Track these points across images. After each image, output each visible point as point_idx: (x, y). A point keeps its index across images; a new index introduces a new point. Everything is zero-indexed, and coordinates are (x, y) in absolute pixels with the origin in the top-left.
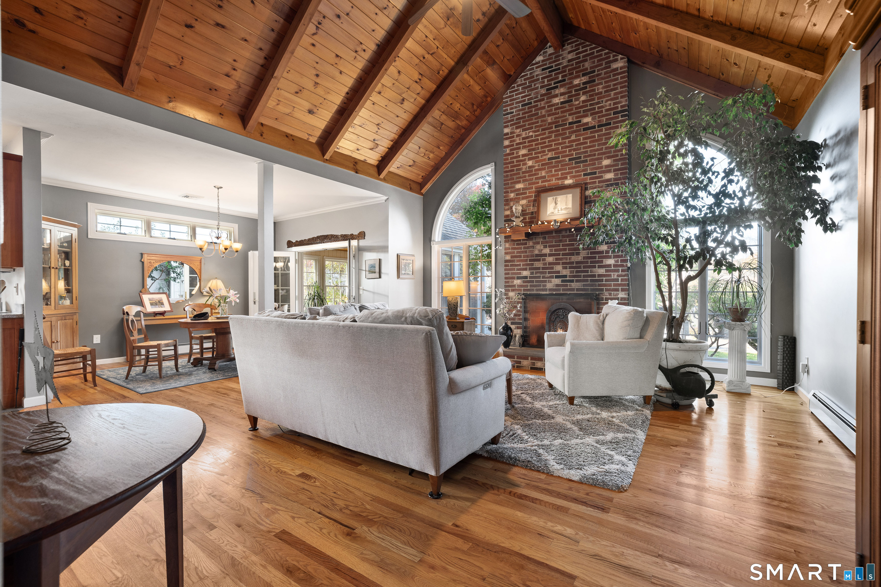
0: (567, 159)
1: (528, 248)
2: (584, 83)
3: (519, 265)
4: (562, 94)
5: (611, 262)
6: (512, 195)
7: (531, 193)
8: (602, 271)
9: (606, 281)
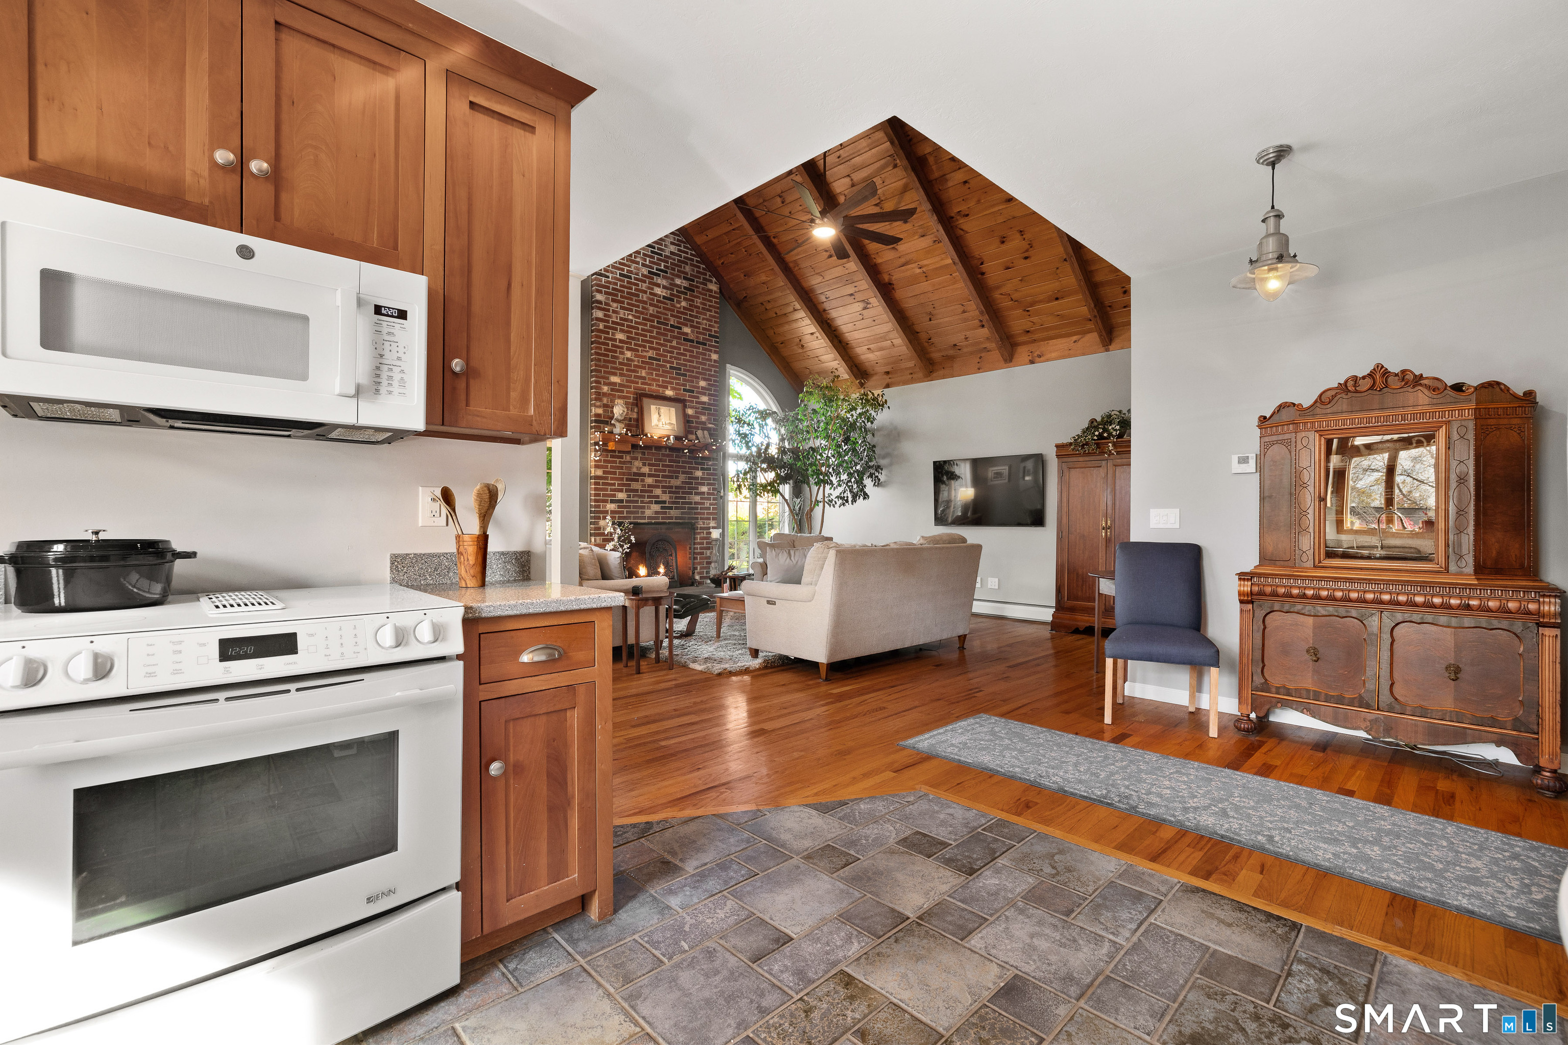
0: (668, 365)
1: (624, 463)
2: (685, 288)
3: (614, 484)
4: (664, 287)
5: (704, 489)
6: (605, 389)
7: (630, 392)
8: (697, 498)
9: (701, 509)
